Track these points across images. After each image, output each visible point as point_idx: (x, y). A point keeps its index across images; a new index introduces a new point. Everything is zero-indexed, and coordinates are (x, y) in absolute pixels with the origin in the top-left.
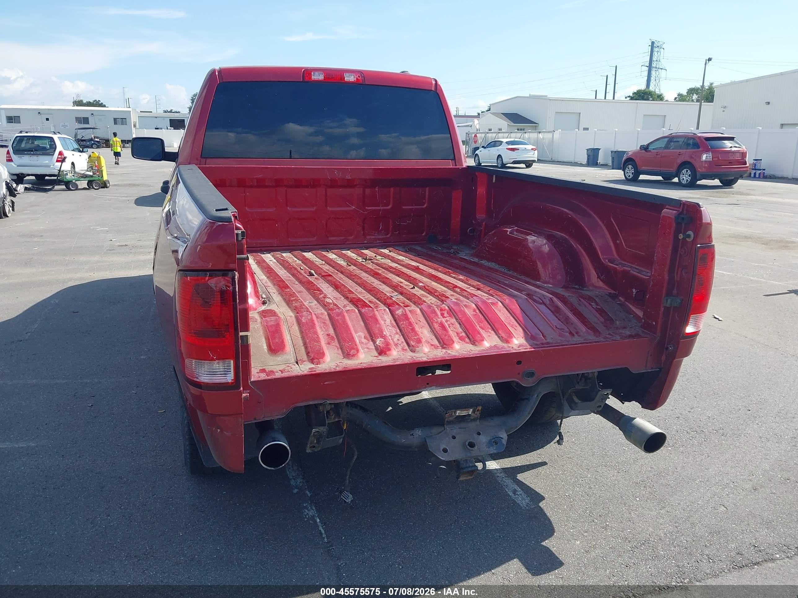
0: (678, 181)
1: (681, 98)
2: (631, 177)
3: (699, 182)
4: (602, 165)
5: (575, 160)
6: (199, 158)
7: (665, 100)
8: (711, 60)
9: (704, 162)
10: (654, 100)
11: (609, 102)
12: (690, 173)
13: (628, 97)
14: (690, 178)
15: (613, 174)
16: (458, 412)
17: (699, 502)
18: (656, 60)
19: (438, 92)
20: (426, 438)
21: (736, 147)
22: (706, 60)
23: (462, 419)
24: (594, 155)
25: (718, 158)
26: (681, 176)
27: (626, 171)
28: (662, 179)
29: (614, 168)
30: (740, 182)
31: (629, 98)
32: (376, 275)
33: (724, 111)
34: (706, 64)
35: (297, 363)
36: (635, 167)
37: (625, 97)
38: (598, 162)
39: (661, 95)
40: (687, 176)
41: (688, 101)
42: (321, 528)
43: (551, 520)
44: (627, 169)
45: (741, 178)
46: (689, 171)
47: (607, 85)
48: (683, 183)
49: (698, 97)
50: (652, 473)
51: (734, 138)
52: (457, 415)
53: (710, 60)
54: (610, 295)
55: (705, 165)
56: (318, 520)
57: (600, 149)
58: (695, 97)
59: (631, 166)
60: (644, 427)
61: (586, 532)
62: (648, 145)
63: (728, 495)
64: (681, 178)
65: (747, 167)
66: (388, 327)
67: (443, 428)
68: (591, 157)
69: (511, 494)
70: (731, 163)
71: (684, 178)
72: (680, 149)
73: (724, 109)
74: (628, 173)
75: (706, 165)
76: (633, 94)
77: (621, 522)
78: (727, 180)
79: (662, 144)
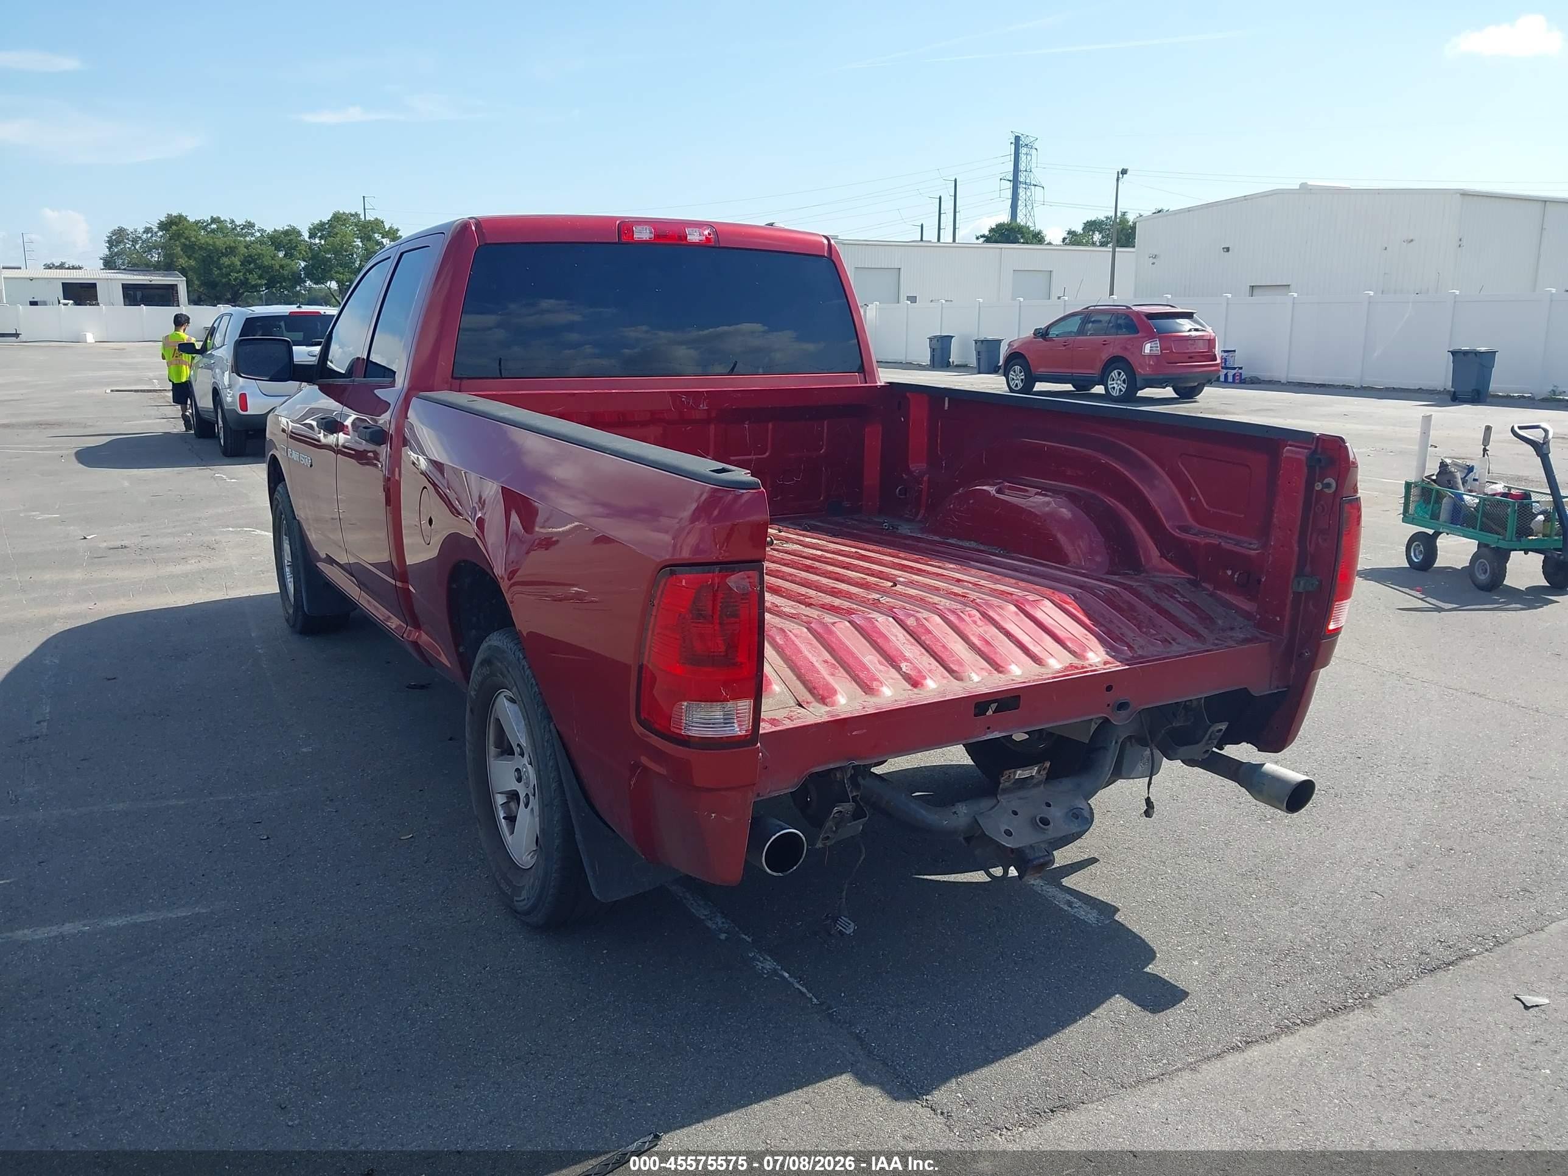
0: (1104, 392)
1: (1073, 239)
2: (1019, 388)
3: (1140, 394)
4: (957, 366)
5: (908, 358)
6: (450, 379)
7: (1046, 243)
8: (1126, 174)
9: (1147, 358)
10: (1027, 243)
11: (946, 246)
12: (1124, 377)
13: (982, 236)
14: (1125, 386)
15: (983, 383)
16: (1019, 772)
17: (1341, 892)
18: (1024, 169)
19: (833, 258)
20: (976, 816)
21: (1196, 330)
22: (1118, 172)
23: (1023, 783)
24: (942, 349)
25: (1170, 349)
26: (1109, 383)
27: (1010, 376)
28: (1073, 389)
29: (981, 371)
30: (1207, 390)
31: (982, 240)
32: (808, 569)
33: (1153, 264)
34: (1118, 180)
35: (800, 705)
36: (1027, 368)
37: (975, 238)
38: (951, 360)
39: (1039, 233)
40: (1119, 382)
41: (1085, 245)
42: (797, 986)
43: (1143, 937)
44: (1012, 373)
45: (1208, 385)
46: (1123, 373)
47: (942, 215)
48: (1114, 394)
49: (1103, 237)
50: (1258, 858)
51: (1193, 313)
52: (1017, 777)
53: (1124, 172)
54: (1189, 581)
55: (1149, 362)
56: (786, 975)
57: (952, 337)
58: (1097, 237)
59: (1019, 367)
60: (1282, 775)
61: (1201, 948)
62: (1049, 327)
63: (1376, 877)
64: (1110, 387)
65: (1217, 365)
66: (905, 645)
67: (995, 801)
68: (938, 353)
69: (1066, 908)
70: (1191, 358)
71: (1115, 385)
72: (1106, 334)
73: (1154, 260)
74: (1013, 379)
75: (1151, 363)
76: (989, 231)
77: (1245, 929)
78: (1186, 387)
79: (1074, 325)
